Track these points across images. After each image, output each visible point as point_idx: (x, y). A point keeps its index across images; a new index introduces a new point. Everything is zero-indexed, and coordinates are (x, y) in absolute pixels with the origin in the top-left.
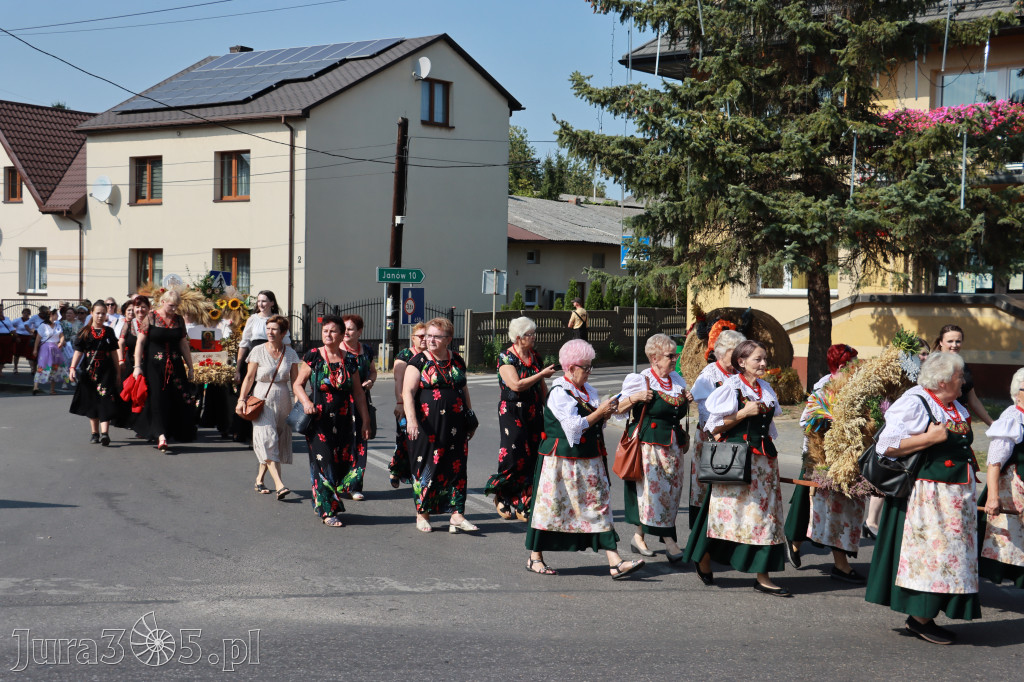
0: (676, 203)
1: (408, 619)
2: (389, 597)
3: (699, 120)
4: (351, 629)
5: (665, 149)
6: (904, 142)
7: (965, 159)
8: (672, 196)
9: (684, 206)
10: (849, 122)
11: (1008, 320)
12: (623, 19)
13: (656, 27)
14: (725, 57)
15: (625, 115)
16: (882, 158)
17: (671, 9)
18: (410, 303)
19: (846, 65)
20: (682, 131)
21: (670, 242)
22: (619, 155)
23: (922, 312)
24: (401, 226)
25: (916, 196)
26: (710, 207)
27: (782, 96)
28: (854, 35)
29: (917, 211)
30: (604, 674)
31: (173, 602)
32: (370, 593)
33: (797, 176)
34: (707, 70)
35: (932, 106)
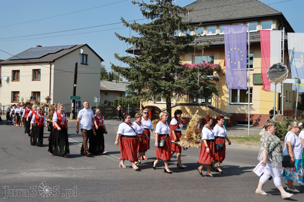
0: (137, 82)
1: (74, 176)
2: (70, 171)
3: (143, 64)
4: (61, 178)
5: (135, 70)
6: (186, 70)
7: (199, 74)
8: (137, 81)
9: (139, 83)
10: (175, 66)
11: (208, 109)
12: (126, 42)
13: (133, 44)
14: (148, 51)
15: (126, 63)
16: (182, 73)
17: (137, 40)
18: (78, 104)
19: (174, 53)
20: (139, 67)
21: (136, 91)
22: (125, 71)
23: (191, 107)
24: (76, 87)
25: (189, 82)
26: (145, 83)
27: (161, 60)
28: (176, 47)
29: (189, 85)
30: (119, 187)
31: (18, 173)
32: (66, 170)
33: (164, 77)
34: (144, 53)
35: (192, 63)
